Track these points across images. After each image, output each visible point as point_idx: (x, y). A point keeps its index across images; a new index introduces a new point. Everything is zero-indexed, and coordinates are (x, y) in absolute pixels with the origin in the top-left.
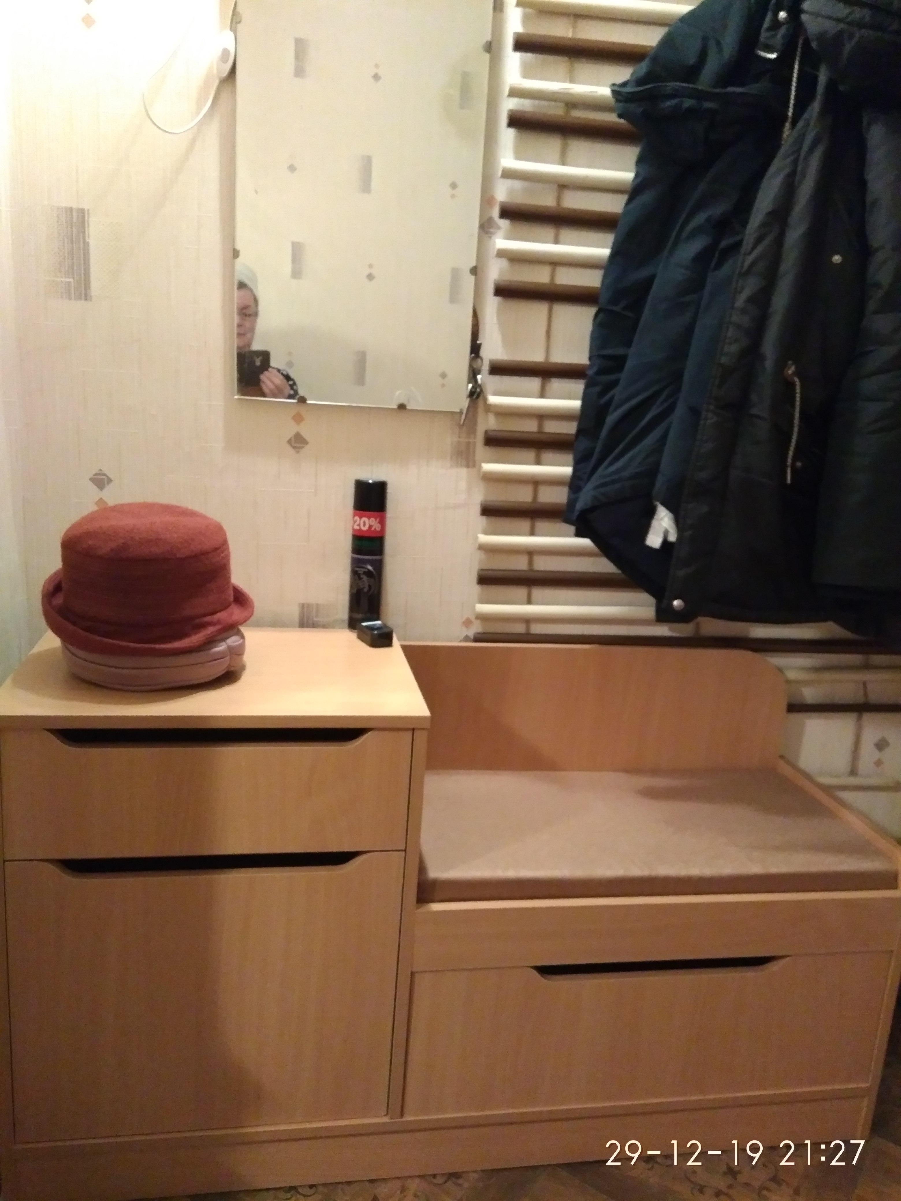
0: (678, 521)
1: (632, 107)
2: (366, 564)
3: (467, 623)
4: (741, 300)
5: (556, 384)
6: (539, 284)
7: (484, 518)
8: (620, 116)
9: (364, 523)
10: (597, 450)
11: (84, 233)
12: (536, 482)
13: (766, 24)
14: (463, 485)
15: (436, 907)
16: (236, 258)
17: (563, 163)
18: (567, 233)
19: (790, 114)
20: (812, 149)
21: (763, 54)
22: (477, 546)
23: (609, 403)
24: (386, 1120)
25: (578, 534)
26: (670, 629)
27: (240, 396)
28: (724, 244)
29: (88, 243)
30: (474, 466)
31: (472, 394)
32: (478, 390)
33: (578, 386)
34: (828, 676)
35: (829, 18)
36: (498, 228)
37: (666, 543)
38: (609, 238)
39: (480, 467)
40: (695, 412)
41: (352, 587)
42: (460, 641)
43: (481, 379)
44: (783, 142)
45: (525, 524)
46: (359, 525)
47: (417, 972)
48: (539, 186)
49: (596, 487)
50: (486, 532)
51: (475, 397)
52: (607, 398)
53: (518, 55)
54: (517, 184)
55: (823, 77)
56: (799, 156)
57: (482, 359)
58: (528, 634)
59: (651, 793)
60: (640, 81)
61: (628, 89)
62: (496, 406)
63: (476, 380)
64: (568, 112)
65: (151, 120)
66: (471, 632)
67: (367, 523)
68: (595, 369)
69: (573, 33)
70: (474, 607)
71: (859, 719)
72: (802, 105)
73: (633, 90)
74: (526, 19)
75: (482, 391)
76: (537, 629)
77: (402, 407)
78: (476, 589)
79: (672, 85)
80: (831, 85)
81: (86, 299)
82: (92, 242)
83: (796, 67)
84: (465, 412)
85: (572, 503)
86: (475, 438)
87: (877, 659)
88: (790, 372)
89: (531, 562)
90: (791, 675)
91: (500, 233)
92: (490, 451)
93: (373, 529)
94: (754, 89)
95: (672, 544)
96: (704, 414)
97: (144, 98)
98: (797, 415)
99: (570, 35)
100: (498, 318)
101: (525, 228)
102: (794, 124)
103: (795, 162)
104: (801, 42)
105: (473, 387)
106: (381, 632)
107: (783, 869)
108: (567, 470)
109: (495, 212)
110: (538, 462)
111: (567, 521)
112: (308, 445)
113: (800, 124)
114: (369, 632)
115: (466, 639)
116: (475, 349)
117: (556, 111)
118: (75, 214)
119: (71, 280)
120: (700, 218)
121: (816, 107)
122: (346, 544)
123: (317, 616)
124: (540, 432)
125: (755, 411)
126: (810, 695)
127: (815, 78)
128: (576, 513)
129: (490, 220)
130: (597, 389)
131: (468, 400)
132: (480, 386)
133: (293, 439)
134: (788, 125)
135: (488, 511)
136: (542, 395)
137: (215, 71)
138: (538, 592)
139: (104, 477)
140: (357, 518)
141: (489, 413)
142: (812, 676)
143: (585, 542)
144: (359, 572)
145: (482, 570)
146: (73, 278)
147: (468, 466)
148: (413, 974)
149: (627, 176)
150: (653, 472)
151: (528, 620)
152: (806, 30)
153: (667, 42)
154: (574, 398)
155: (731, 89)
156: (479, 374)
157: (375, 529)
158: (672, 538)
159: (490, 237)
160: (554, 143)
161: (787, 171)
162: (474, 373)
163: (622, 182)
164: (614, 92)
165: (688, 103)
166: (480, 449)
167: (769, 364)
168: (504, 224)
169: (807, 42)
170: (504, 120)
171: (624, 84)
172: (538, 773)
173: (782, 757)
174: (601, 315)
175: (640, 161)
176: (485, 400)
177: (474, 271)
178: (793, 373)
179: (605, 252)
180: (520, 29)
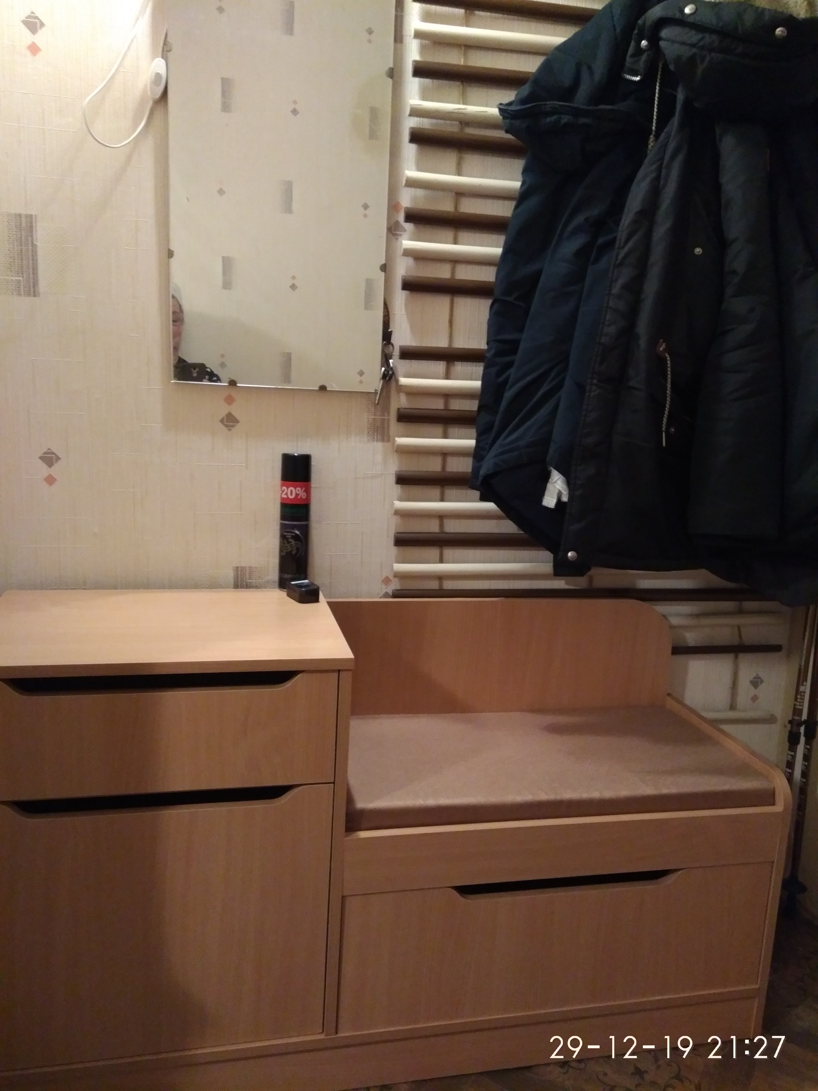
0: (569, 483)
1: (517, 123)
2: (293, 529)
3: (387, 581)
4: (616, 289)
5: (459, 367)
6: (441, 279)
7: (399, 486)
8: (507, 132)
9: (291, 491)
10: (497, 423)
11: (32, 236)
12: (445, 454)
13: (631, 51)
14: (379, 457)
15: (363, 834)
16: (171, 258)
17: (459, 173)
18: (464, 235)
19: (654, 128)
20: (673, 157)
21: (628, 77)
22: (393, 512)
23: (506, 381)
24: (322, 1037)
25: (483, 498)
26: (567, 584)
27: (176, 380)
28: (600, 241)
29: (36, 246)
30: (389, 441)
31: (384, 376)
32: (390, 372)
33: (479, 369)
34: (706, 621)
35: (683, 43)
36: (405, 231)
37: (559, 502)
38: (502, 239)
39: (394, 441)
40: (581, 388)
41: (281, 550)
42: (381, 598)
43: (393, 363)
44: (648, 152)
45: (436, 491)
46: (286, 494)
47: (347, 896)
48: (441, 193)
49: (496, 456)
50: (401, 499)
51: (387, 378)
52: (504, 377)
53: (417, 80)
54: (420, 192)
55: (680, 96)
56: (662, 163)
57: (392, 345)
58: (441, 590)
59: (555, 729)
60: (523, 101)
61: (513, 108)
62: (406, 386)
63: (388, 364)
64: (462, 129)
65: (93, 136)
66: (390, 589)
67: (293, 492)
68: (493, 352)
69: (464, 61)
70: (393, 566)
71: (736, 657)
72: (663, 122)
73: (519, 108)
74: (423, 49)
75: (393, 373)
76: (449, 585)
77: (323, 388)
78: (394, 550)
79: (550, 104)
80: (688, 103)
81: (35, 296)
82: (40, 244)
83: (657, 88)
84: (379, 392)
85: (476, 470)
86: (389, 415)
87: (749, 605)
88: (661, 349)
89: (441, 525)
90: (674, 621)
91: (406, 235)
92: (401, 427)
93: (299, 497)
94: (622, 106)
95: (565, 503)
96: (588, 387)
97: (85, 116)
98: (669, 386)
99: (462, 62)
100: (406, 310)
101: (428, 231)
102: (657, 136)
103: (659, 169)
104: (660, 65)
105: (385, 370)
106: (307, 589)
107: (673, 790)
108: (472, 443)
109: (401, 217)
110: (445, 436)
111: (473, 487)
112: (239, 423)
113: (663, 135)
114: (297, 589)
115: (386, 595)
116: (387, 336)
117: (452, 129)
118: (24, 220)
119: (21, 279)
120: (579, 219)
121: (675, 121)
122: (275, 512)
123: (250, 578)
124: (446, 409)
125: (632, 383)
126: (691, 638)
127: (674, 98)
128: (480, 478)
129: (397, 223)
130: (494, 370)
131: (382, 381)
132: (392, 369)
133: (225, 417)
134: (652, 138)
135: (402, 480)
136: (447, 376)
137: (149, 93)
138: (449, 552)
139: (53, 455)
140: (284, 488)
141: (401, 393)
142: (693, 622)
143: (490, 506)
144: (288, 537)
145: (398, 533)
146: (23, 277)
147: (383, 440)
148: (343, 897)
149: (515, 184)
150: (545, 441)
151: (440, 577)
152: (664, 55)
153: (545, 67)
154: (476, 379)
155: (602, 107)
156: (391, 359)
157: (301, 497)
158: (565, 499)
159: (397, 239)
160: (450, 157)
161: (654, 175)
162: (386, 358)
163: (509, 190)
164: (501, 110)
165: (565, 119)
166: (394, 425)
167: (643, 343)
168: (409, 227)
169: (666, 66)
170: (406, 136)
171: (510, 104)
172: (453, 715)
173: (669, 695)
174: (496, 306)
175: (525, 171)
176: (397, 381)
177: (384, 268)
178: (664, 349)
179: (497, 251)
180: (417, 57)
